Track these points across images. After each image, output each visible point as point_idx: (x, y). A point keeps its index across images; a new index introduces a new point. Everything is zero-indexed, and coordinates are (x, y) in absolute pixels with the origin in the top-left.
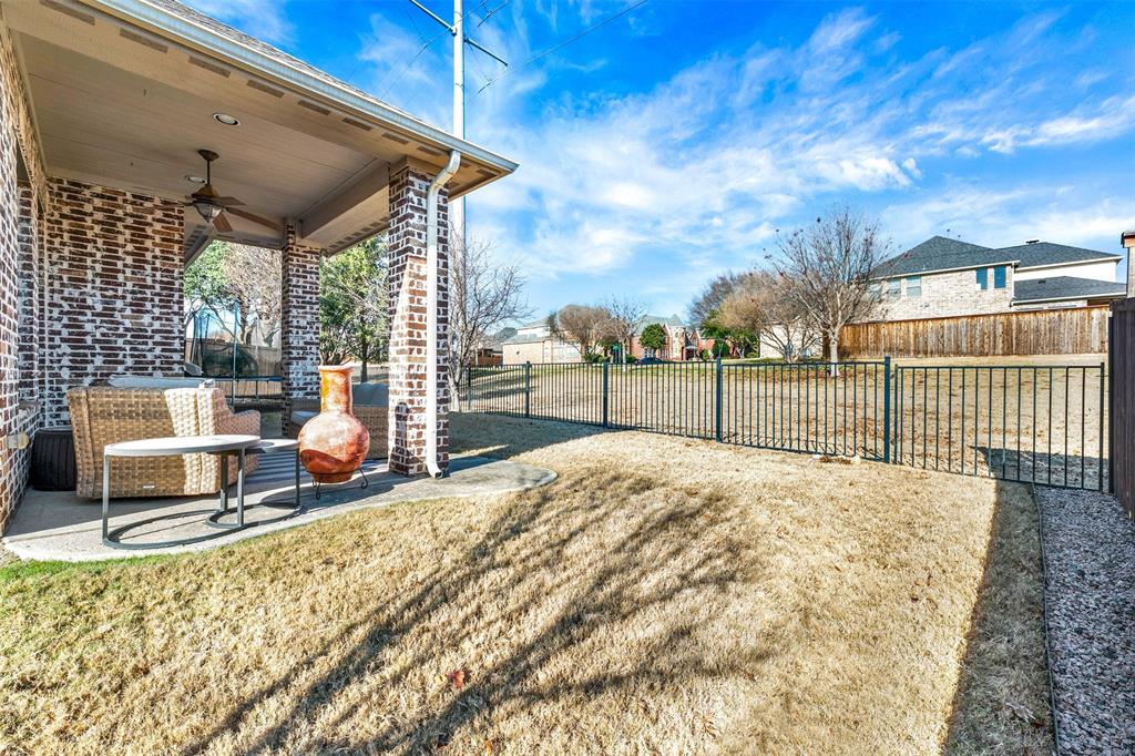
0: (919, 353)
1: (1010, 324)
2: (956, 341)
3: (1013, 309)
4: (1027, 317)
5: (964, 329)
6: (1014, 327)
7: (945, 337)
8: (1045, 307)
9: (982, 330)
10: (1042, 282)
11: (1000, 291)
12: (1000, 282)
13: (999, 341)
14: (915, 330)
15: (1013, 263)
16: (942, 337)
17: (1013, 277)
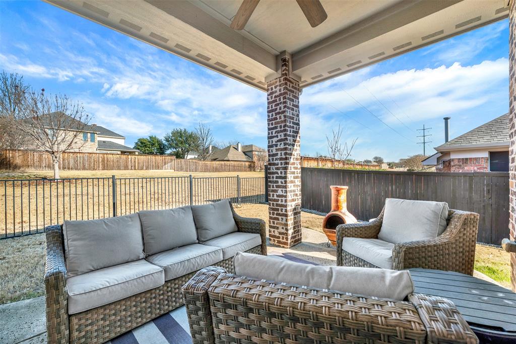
0: (65, 168)
1: (104, 158)
2: (83, 163)
3: (98, 152)
4: (110, 155)
5: (86, 159)
6: (106, 159)
7: (78, 161)
8: (109, 152)
9: (94, 159)
10: (104, 142)
11: (92, 143)
12: (93, 140)
13: (100, 164)
14: (63, 157)
15: (98, 133)
16: (77, 161)
17: (98, 138)
